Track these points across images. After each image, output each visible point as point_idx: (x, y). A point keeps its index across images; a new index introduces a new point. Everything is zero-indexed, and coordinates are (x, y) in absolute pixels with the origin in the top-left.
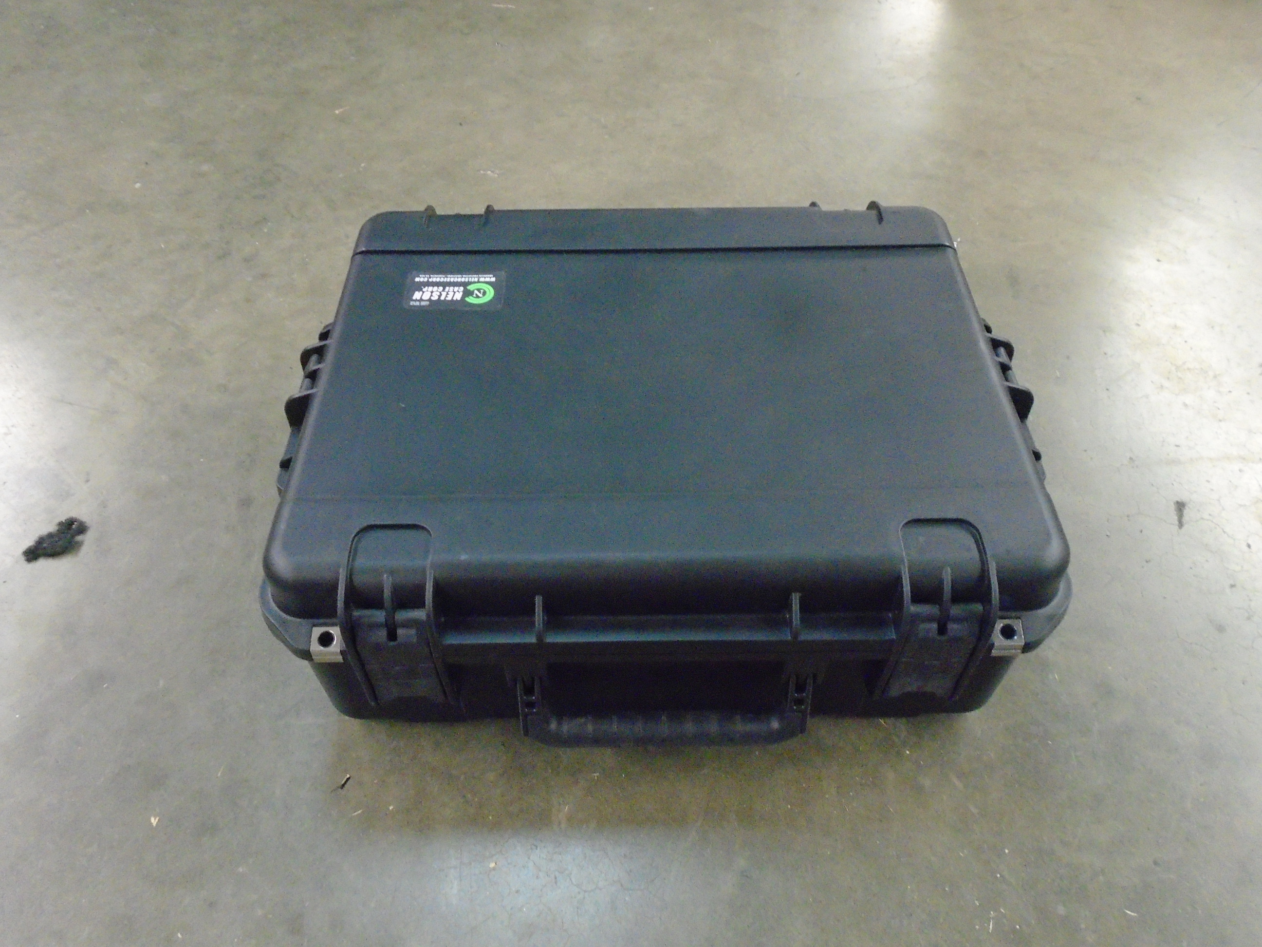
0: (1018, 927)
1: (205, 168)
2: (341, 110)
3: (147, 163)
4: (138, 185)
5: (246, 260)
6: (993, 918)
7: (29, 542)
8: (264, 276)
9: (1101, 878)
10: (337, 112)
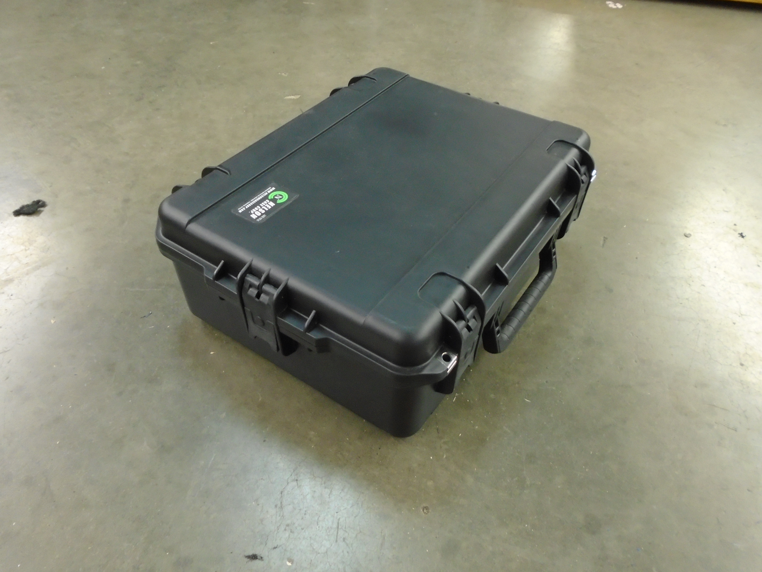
0: (468, 401)
1: (138, 62)
2: (214, 42)
3: (110, 58)
4: (103, 68)
5: (150, 102)
6: (456, 396)
7: (17, 207)
8: (158, 109)
9: (517, 385)
10: (211, 43)
